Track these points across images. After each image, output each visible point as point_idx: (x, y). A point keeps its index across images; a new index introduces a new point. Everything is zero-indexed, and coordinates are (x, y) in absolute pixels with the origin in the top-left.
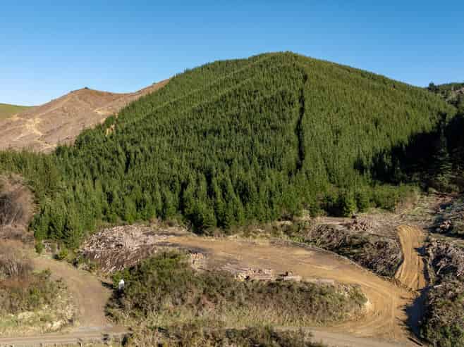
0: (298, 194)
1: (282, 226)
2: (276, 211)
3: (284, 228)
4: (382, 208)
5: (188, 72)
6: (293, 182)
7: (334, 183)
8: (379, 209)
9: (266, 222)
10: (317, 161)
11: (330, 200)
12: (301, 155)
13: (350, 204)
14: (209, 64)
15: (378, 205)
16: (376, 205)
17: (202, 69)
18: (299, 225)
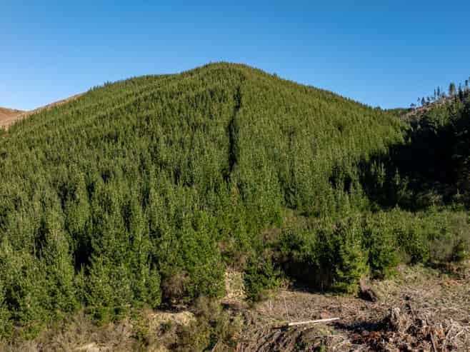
0: (220, 231)
1: (164, 328)
2: (147, 285)
3: (171, 336)
4: (426, 266)
5: (108, 85)
6: (209, 206)
7: (295, 207)
8: (419, 267)
9: (116, 321)
10: (260, 167)
11: (295, 247)
12: (233, 160)
13: (352, 258)
14: (135, 78)
15: (414, 259)
16: (409, 259)
17: (126, 83)
18: (214, 324)
